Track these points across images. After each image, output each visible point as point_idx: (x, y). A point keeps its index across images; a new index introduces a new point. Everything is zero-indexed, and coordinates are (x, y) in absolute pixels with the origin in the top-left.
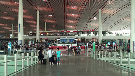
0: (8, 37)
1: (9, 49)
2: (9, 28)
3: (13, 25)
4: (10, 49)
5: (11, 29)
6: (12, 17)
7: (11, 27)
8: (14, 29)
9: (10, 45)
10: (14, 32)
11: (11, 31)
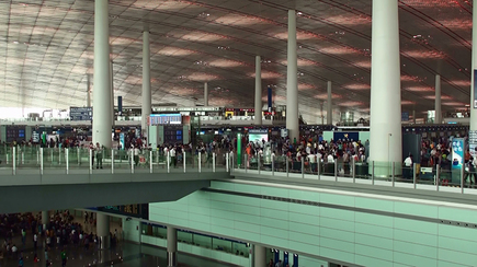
0: (419, 121)
1: (456, 163)
2: (424, 89)
3: (438, 77)
4: (460, 164)
5: (434, 94)
6: (436, 50)
7: (433, 85)
8: (442, 94)
9: (460, 149)
10: (443, 101)
11: (434, 100)
